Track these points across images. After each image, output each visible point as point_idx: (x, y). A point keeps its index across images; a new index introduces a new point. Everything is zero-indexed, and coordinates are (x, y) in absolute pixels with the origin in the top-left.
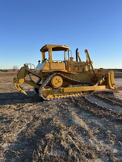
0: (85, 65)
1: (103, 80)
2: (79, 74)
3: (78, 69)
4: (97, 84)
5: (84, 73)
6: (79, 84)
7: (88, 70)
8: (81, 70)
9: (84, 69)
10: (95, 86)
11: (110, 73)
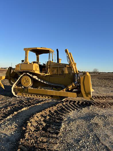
0: (64, 66)
1: (73, 86)
2: (58, 76)
3: (57, 71)
4: (65, 90)
5: (63, 75)
6: (50, 87)
7: (68, 72)
8: (60, 72)
9: (63, 72)
10: (62, 91)
11: (83, 77)
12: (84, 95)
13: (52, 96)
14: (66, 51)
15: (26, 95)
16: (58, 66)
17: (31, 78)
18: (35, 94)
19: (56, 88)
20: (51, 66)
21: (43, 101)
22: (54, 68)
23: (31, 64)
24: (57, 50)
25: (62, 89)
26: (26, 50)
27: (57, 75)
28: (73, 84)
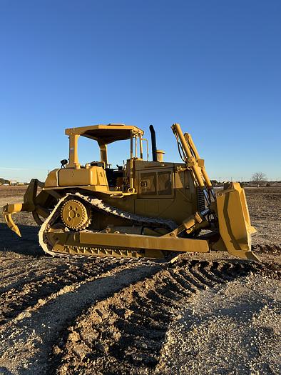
0: (171, 170)
1: (197, 222)
2: (157, 196)
3: (155, 183)
4: (175, 232)
5: (171, 194)
6: (136, 226)
7: (184, 184)
8: (161, 186)
9: (169, 184)
10: (167, 236)
11: (223, 196)
12: (229, 245)
13: (142, 251)
14: (175, 130)
15: (75, 250)
16: (157, 171)
17: (87, 204)
18: (98, 246)
19: (153, 229)
20: (136, 172)
21: (118, 264)
22: (144, 176)
23: (85, 168)
24: (151, 128)
25: (169, 230)
26: (71, 133)
27: (154, 193)
28: (198, 217)
